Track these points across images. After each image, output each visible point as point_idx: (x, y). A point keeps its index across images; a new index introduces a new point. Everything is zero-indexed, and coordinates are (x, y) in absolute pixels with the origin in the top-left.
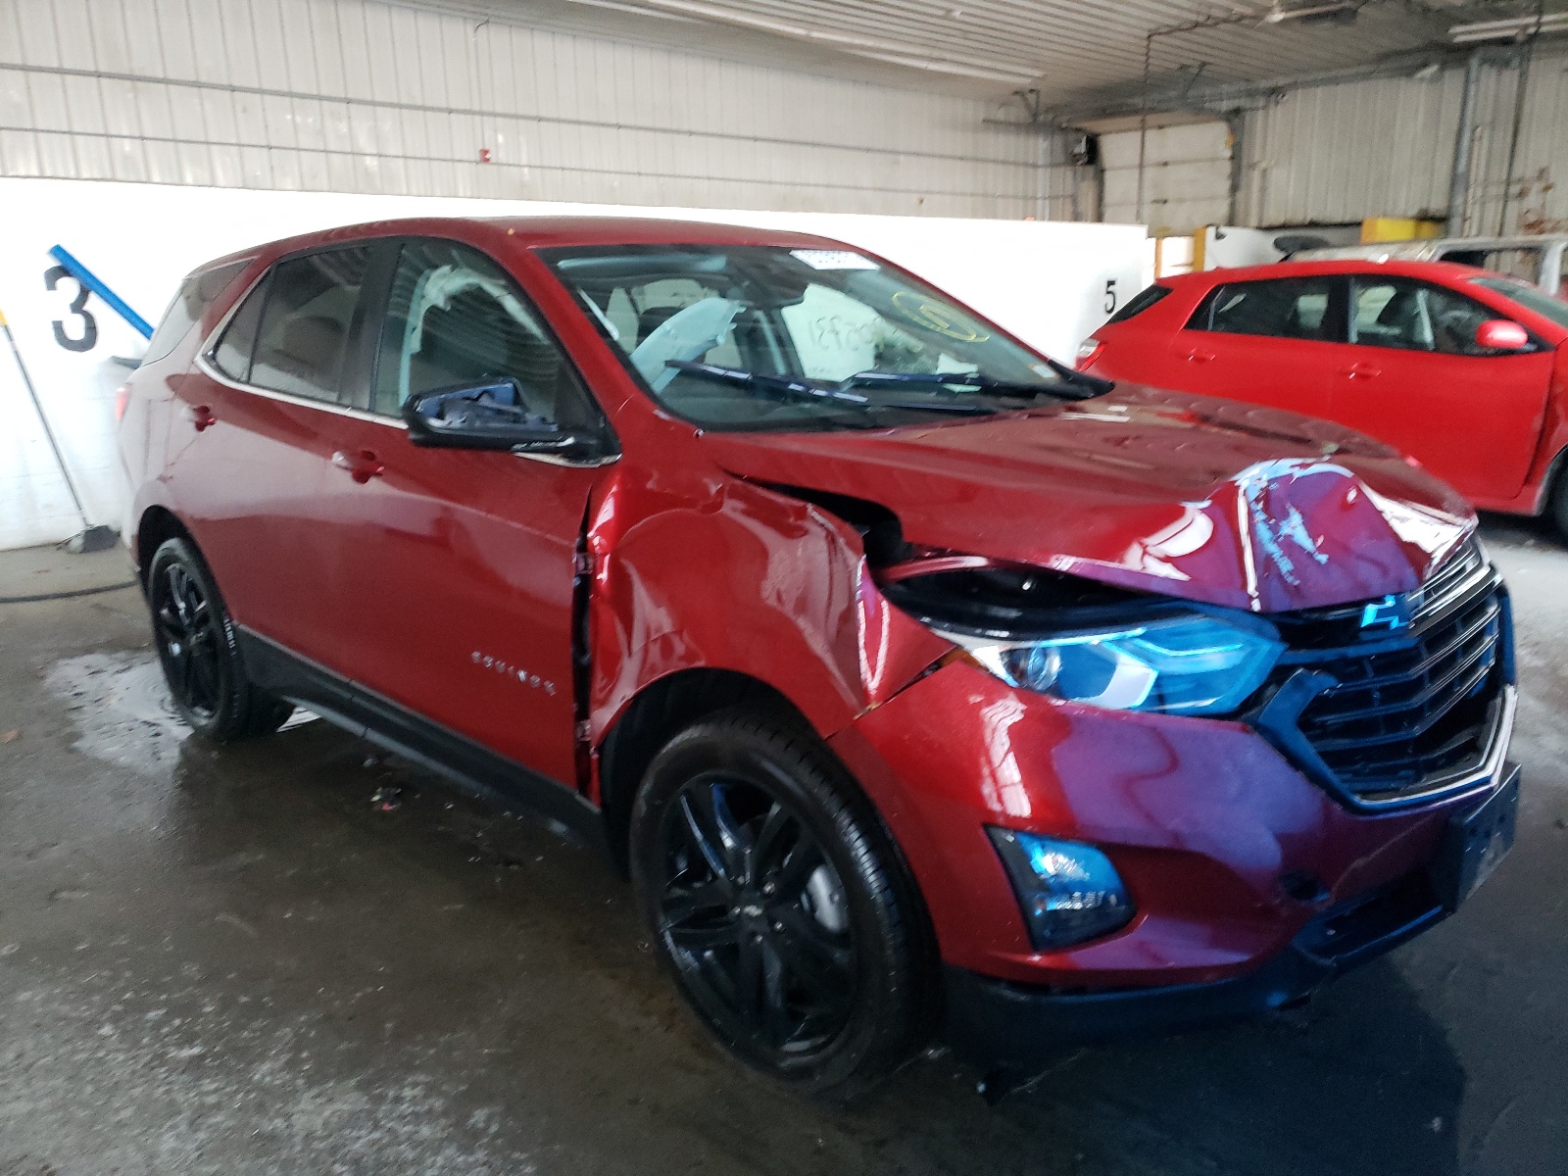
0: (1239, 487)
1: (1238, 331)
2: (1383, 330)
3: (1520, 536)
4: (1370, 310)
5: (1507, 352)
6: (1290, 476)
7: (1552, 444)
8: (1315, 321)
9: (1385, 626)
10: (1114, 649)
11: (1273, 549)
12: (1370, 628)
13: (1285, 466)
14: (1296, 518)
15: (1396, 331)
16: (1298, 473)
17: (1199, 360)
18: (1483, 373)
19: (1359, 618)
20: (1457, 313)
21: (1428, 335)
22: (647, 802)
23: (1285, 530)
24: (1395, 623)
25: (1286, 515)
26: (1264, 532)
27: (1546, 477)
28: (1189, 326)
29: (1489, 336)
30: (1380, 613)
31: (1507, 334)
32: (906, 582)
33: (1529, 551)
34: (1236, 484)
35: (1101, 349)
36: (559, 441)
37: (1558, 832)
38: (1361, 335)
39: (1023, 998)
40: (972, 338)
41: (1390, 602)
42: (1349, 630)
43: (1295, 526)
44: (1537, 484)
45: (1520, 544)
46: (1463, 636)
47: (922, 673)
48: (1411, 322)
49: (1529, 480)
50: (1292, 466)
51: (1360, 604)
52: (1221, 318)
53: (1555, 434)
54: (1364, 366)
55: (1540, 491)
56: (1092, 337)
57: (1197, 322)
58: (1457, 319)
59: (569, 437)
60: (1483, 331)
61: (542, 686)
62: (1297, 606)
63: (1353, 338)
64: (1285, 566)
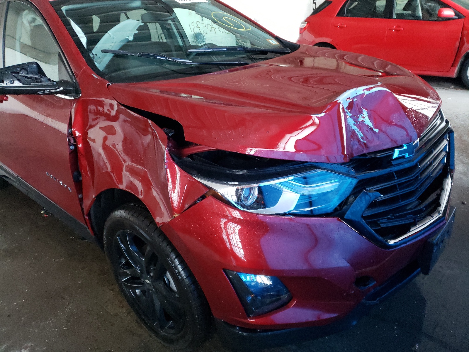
0: (340, 103)
1: (355, 16)
2: (405, 12)
3: (448, 84)
4: (400, 5)
5: (448, 19)
6: (364, 94)
7: (462, 51)
8: (382, 10)
9: (403, 157)
10: (280, 186)
11: (355, 128)
12: (397, 159)
13: (360, 90)
14: (365, 113)
15: (409, 12)
16: (367, 93)
17: (341, 27)
18: (438, 27)
19: (392, 155)
20: (429, 4)
21: (420, 14)
22: (107, 237)
23: (361, 119)
24: (407, 156)
25: (361, 112)
26: (351, 122)
27: (459, 63)
28: (338, 15)
29: (443, 13)
30: (400, 153)
31: (448, 13)
32: (191, 156)
33: (452, 90)
34: (338, 102)
35: (308, 25)
36: (57, 89)
37: (462, 206)
38: (397, 14)
39: (245, 334)
40: (244, 30)
41: (405, 147)
42: (388, 161)
43: (365, 118)
44: (455, 67)
45: (449, 88)
46: (434, 153)
47: (195, 201)
48: (415, 9)
49: (453, 65)
50: (364, 90)
51: (392, 149)
52: (349, 11)
53: (463, 49)
54: (398, 26)
55: (457, 69)
56: (305, 21)
57: (341, 13)
58: (430, 6)
59: (61, 87)
60: (440, 12)
61: (67, 188)
62: (365, 151)
63: (395, 16)
64: (360, 135)
